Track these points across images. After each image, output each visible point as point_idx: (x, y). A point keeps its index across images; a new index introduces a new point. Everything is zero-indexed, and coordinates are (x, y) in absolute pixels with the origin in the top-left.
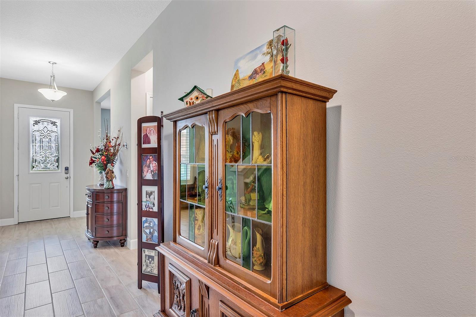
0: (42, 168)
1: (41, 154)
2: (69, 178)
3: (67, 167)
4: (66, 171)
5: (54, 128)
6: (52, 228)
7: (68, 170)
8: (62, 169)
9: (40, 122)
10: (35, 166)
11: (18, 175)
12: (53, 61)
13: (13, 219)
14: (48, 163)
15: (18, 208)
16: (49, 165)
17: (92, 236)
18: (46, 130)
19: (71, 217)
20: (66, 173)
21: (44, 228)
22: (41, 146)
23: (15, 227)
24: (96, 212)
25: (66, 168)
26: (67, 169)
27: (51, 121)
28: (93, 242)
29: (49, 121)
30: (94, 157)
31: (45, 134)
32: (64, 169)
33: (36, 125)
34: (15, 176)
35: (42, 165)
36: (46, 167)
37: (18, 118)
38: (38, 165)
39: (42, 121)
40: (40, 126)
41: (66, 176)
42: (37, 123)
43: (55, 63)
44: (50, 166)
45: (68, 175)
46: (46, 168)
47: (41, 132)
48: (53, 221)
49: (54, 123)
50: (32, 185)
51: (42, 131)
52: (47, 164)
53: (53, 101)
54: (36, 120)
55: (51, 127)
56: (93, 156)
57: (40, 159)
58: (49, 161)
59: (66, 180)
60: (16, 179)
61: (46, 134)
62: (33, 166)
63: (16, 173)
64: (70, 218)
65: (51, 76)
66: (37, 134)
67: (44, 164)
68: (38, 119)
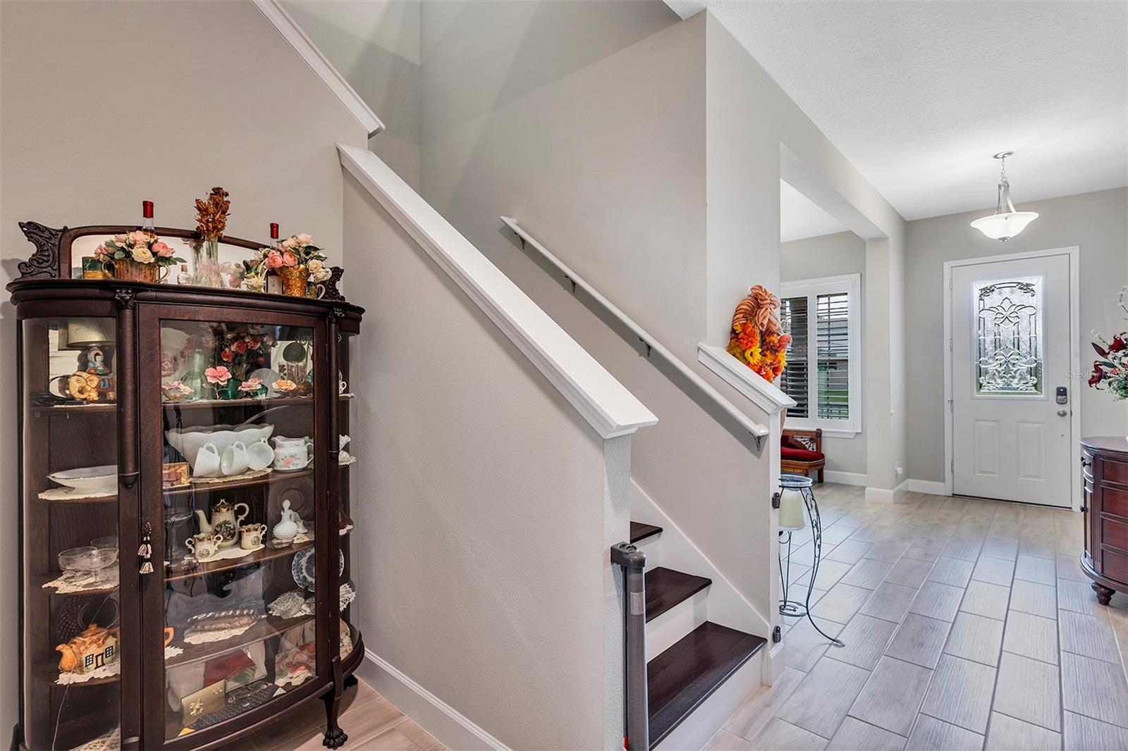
0: (1002, 388)
1: (997, 358)
2: (1069, 414)
3: (1062, 388)
4: (1060, 397)
5: (1026, 299)
6: (1016, 522)
7: (1066, 395)
8: (1049, 393)
9: (993, 290)
10: (985, 384)
11: (952, 401)
12: (1002, 150)
13: (943, 484)
14: (1014, 377)
15: (952, 465)
16: (1016, 381)
17: (1094, 570)
18: (1006, 305)
19: (1073, 509)
20: (1059, 401)
21: (1000, 516)
22: (997, 341)
23: (945, 501)
24: (1102, 510)
25: (1058, 389)
26: (1062, 392)
27: (1019, 283)
28: (1096, 586)
29: (1015, 285)
30: (1105, 364)
31: (1005, 313)
32: (1055, 393)
33: (985, 298)
34: (946, 401)
35: (999, 381)
36: (1008, 386)
37: (951, 289)
38: (990, 381)
39: (998, 286)
40: (993, 300)
41: (1061, 408)
42: (986, 291)
43: (1009, 154)
44: (1017, 384)
45: (1065, 408)
46: (1009, 389)
47: (997, 311)
48: (1025, 509)
49: (1026, 288)
50: (980, 423)
51: (998, 308)
52: (1012, 380)
53: (1004, 239)
54: (985, 286)
55: (1019, 297)
56: (1102, 359)
57: (996, 370)
58: (1015, 372)
59: (1059, 417)
60: (947, 407)
61: (1009, 313)
62: (981, 382)
63: (947, 397)
64: (1073, 512)
65: (1000, 186)
66: (989, 316)
67: (1003, 380)
68: (989, 284)
